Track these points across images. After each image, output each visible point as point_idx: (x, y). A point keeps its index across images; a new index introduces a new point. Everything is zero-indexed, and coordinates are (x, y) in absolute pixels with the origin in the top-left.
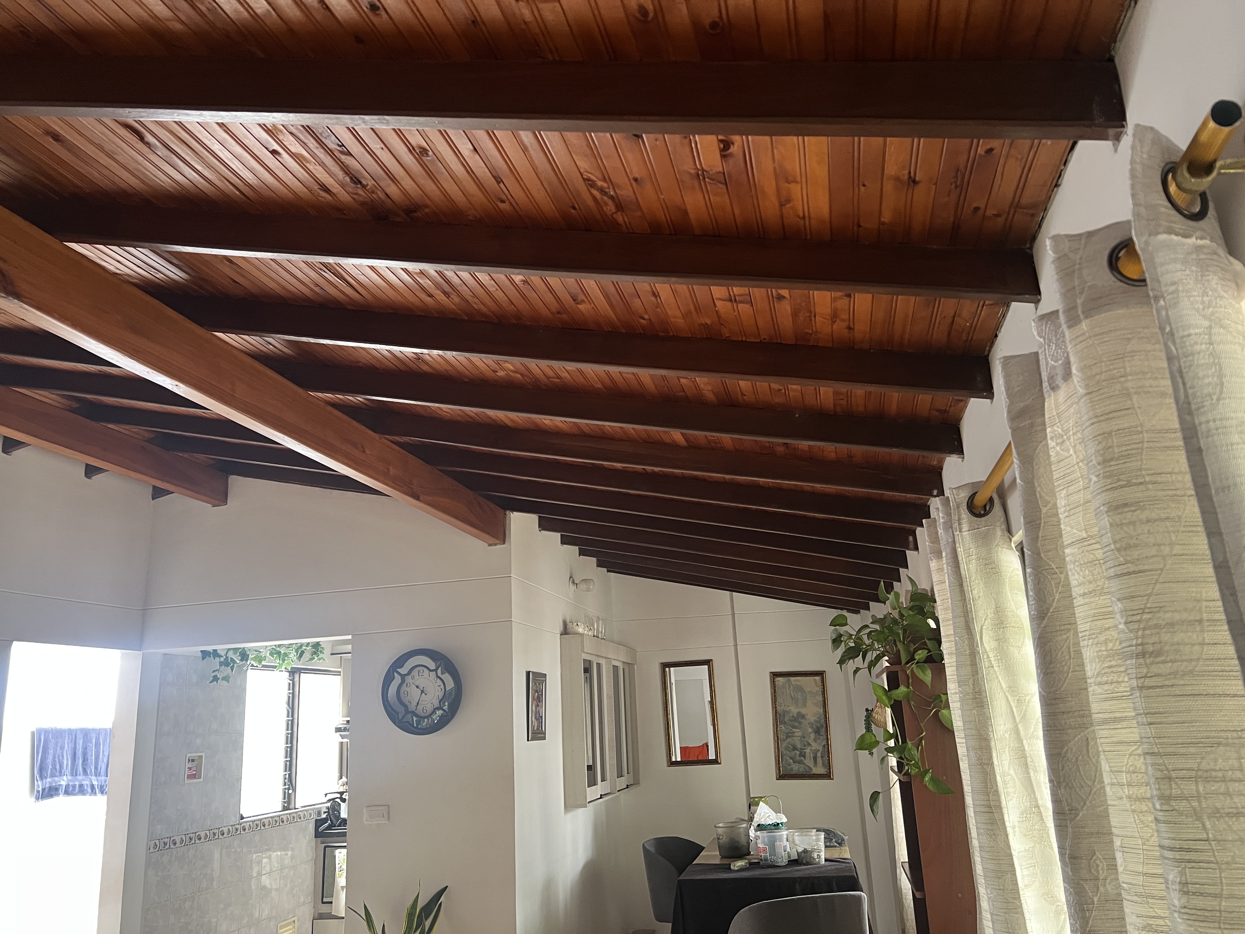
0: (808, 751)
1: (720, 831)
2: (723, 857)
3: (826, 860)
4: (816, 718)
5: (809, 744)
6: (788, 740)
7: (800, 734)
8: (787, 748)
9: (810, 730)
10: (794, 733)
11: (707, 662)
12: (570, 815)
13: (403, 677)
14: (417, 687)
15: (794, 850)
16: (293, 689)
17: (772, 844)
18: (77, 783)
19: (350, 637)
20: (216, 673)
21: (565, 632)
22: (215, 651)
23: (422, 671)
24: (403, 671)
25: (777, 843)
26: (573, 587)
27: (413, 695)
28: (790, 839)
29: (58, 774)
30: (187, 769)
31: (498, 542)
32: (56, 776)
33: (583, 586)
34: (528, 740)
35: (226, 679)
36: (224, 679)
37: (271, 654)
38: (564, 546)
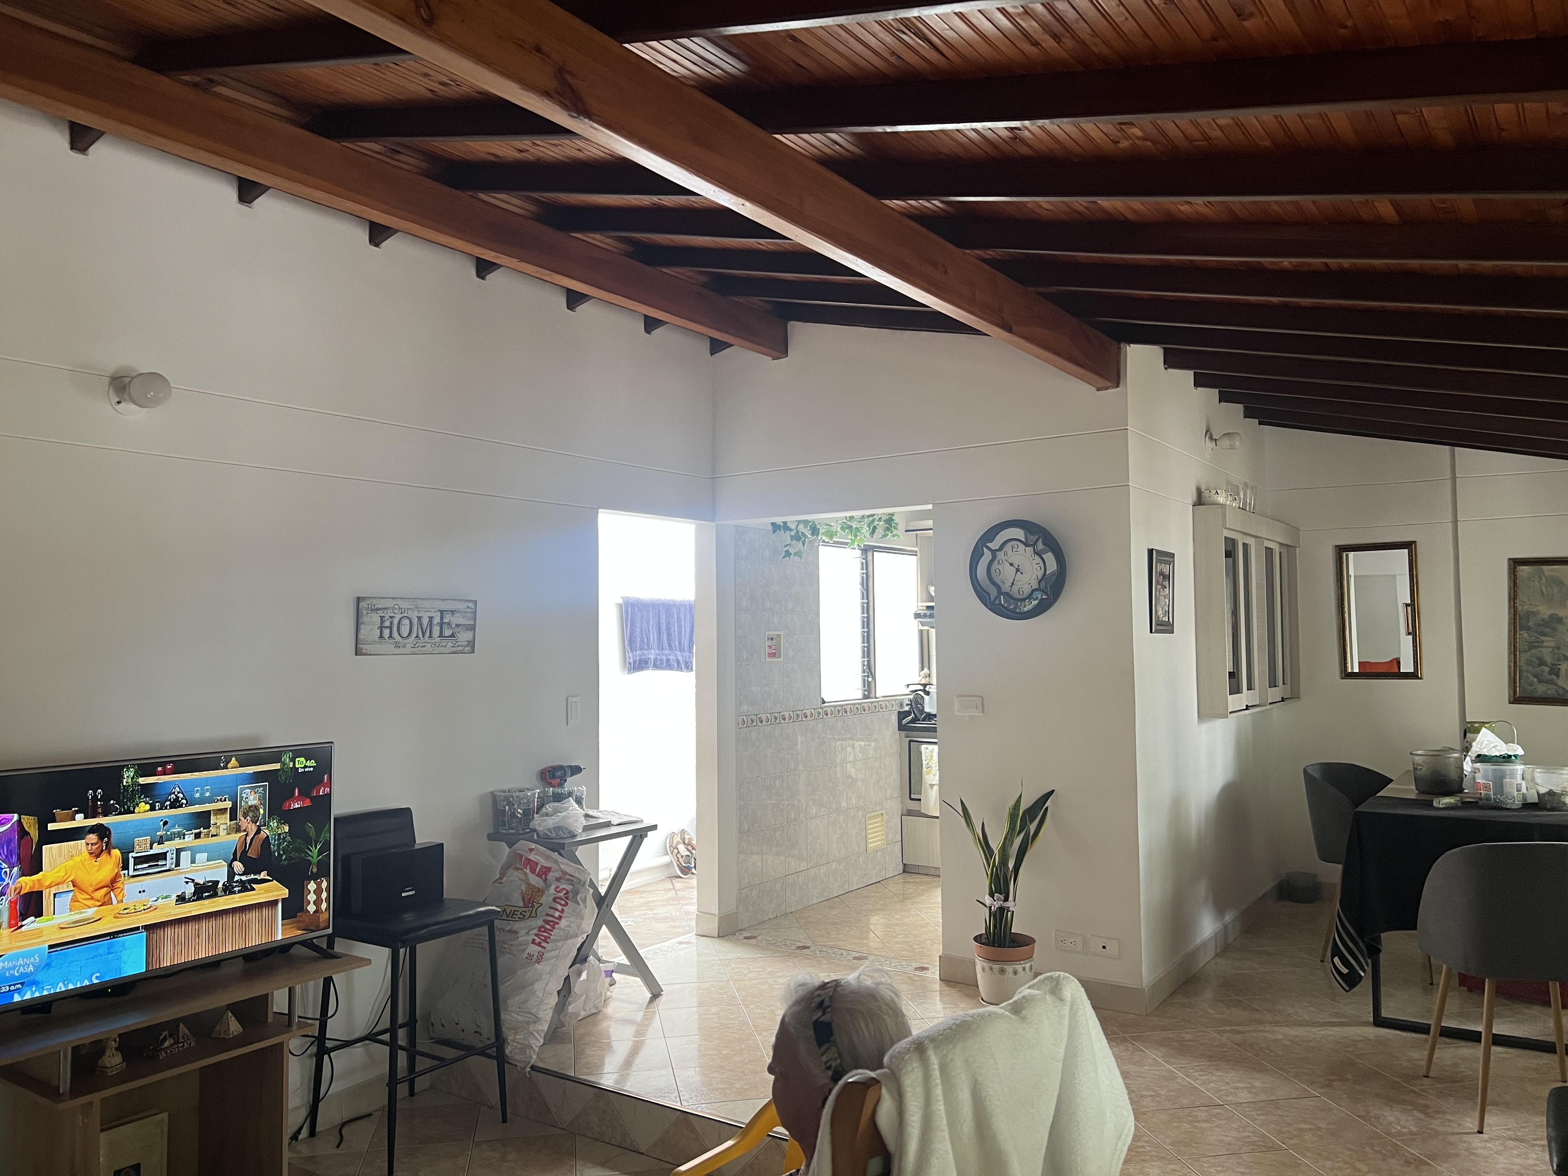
1: (1418, 759)
2: (1421, 792)
6: (1533, 651)
8: (1529, 663)
10: (1542, 642)
11: (1409, 545)
12: (1205, 726)
13: (994, 552)
14: (1011, 565)
15: (1534, 791)
16: (867, 569)
17: (1499, 782)
18: (664, 657)
19: (930, 507)
20: (788, 548)
21: (1200, 501)
22: (785, 523)
23: (1016, 546)
24: (994, 545)
25: (1507, 780)
26: (1210, 445)
27: (1006, 574)
28: (1528, 776)
29: (646, 647)
30: (767, 648)
31: (1110, 384)
32: (644, 649)
33: (1226, 443)
34: (1151, 632)
35: (798, 554)
36: (796, 554)
37: (843, 529)
38: (1199, 389)
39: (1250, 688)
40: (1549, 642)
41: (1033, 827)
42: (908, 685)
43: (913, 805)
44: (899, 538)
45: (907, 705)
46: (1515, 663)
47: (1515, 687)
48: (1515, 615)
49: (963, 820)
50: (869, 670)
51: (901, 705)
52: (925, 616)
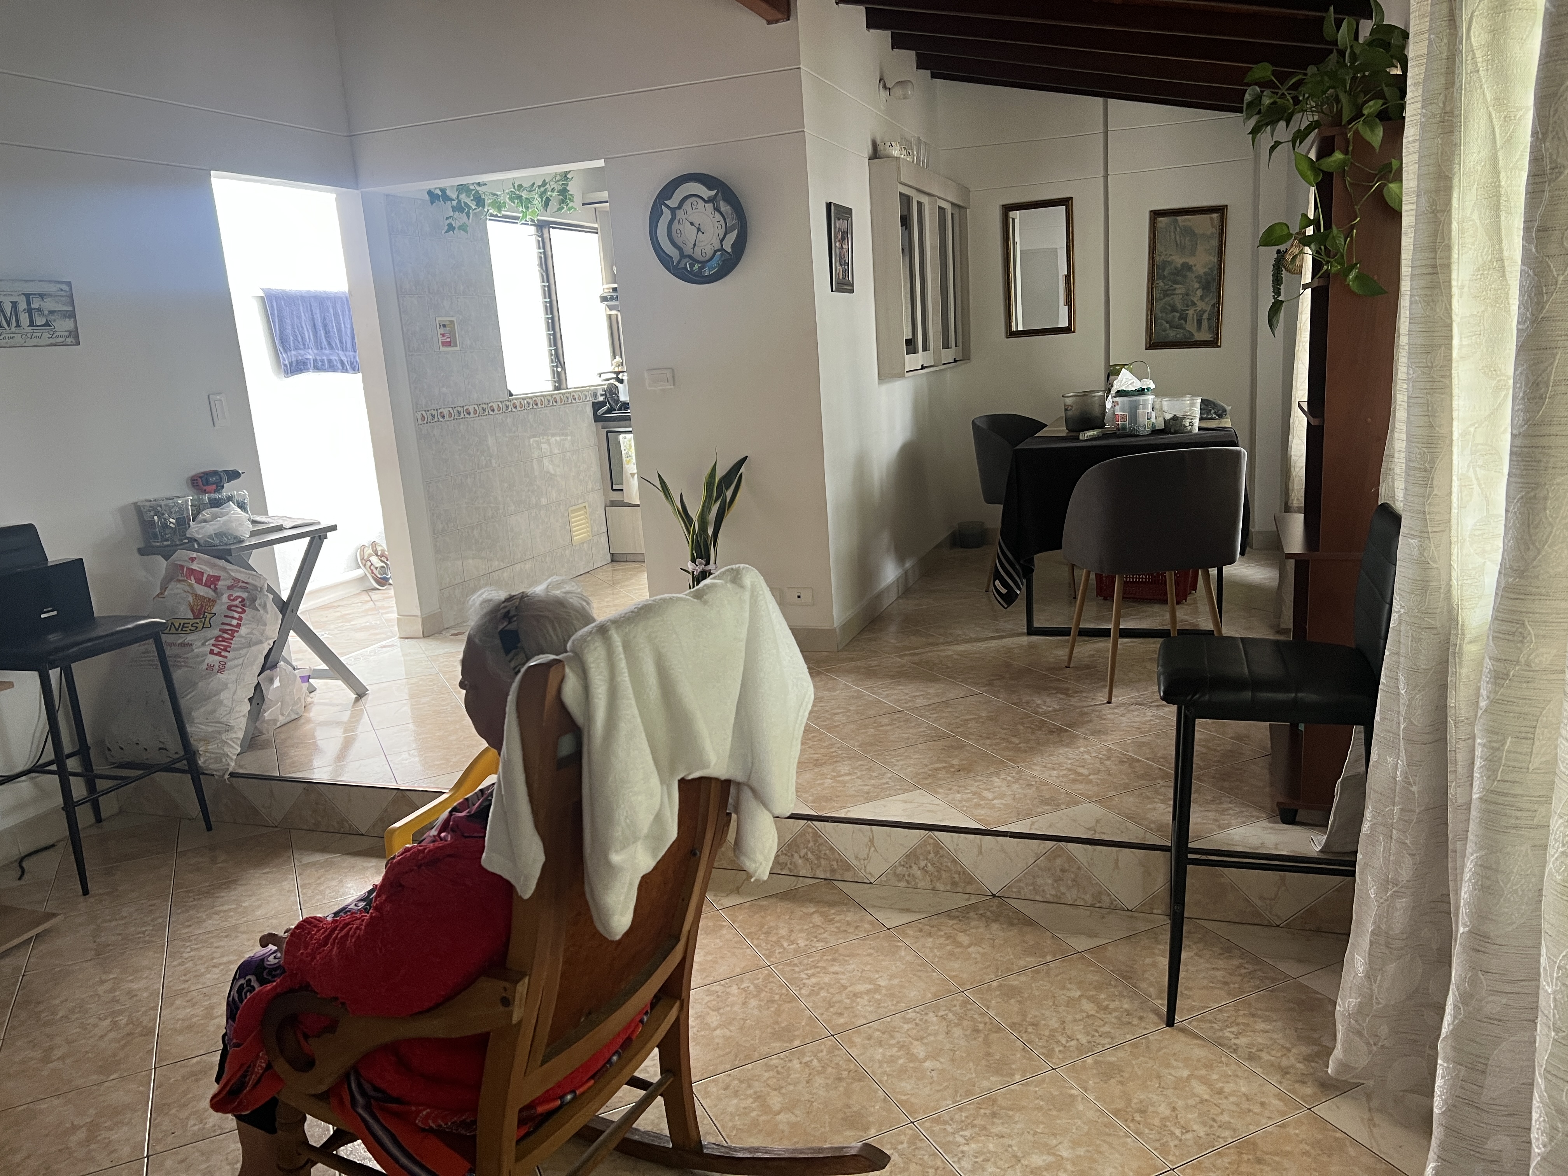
0: (1191, 312)
1: (1069, 401)
2: (1070, 431)
3: (1200, 429)
4: (1207, 270)
5: (1194, 304)
6: (1167, 299)
7: (1183, 291)
8: (1163, 310)
9: (1197, 285)
10: (1175, 290)
11: (1066, 202)
12: (885, 387)
13: (673, 211)
14: (692, 224)
15: (1161, 419)
16: (544, 248)
17: (1134, 411)
18: (325, 358)
19: (601, 163)
20: (450, 220)
21: (876, 154)
22: (443, 190)
23: (695, 203)
24: (673, 203)
25: (1140, 411)
26: (884, 94)
27: (688, 234)
28: (1157, 407)
29: (302, 347)
30: (440, 336)
31: (780, 16)
32: (300, 349)
33: (898, 92)
34: (832, 291)
35: (463, 228)
36: (460, 228)
37: (511, 199)
38: (871, 30)
39: (925, 349)
40: (1180, 289)
41: (729, 494)
42: (600, 375)
43: (616, 496)
44: (576, 213)
45: (602, 395)
46: (1152, 311)
47: (1151, 334)
48: (1153, 265)
49: (662, 495)
50: (558, 359)
51: (595, 396)
52: (612, 299)
